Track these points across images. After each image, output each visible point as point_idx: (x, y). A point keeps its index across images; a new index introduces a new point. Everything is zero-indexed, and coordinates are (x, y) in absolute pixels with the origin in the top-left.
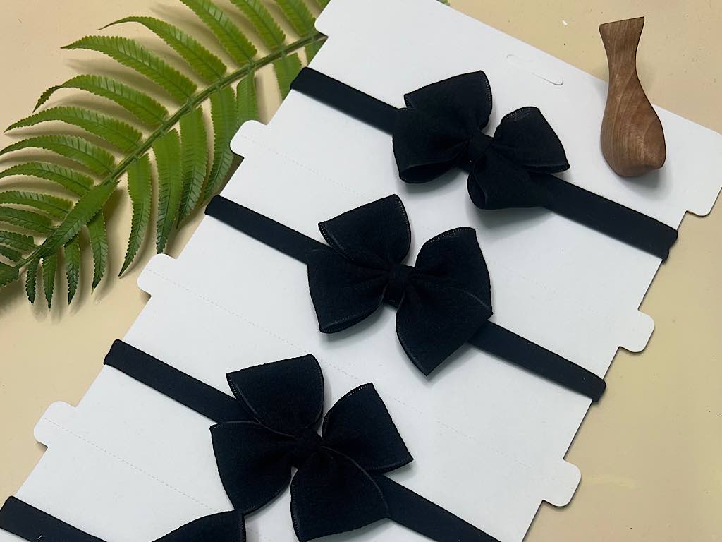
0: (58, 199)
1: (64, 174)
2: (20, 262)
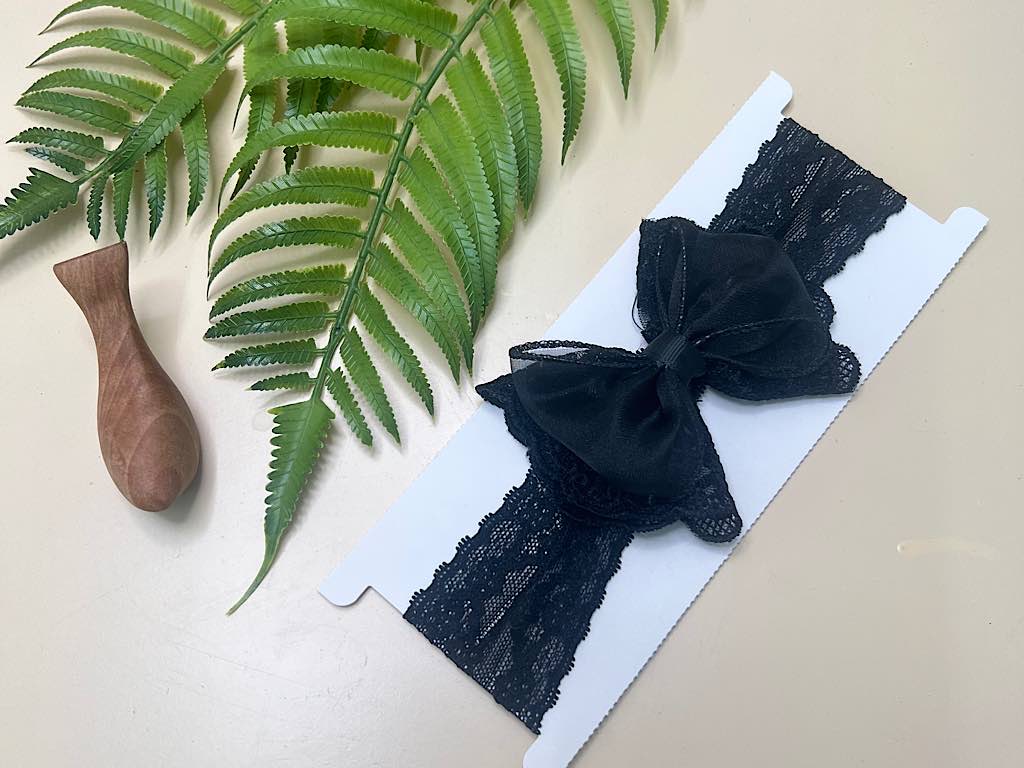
0: (141, 82)
1: (150, 46)
2: (81, 175)
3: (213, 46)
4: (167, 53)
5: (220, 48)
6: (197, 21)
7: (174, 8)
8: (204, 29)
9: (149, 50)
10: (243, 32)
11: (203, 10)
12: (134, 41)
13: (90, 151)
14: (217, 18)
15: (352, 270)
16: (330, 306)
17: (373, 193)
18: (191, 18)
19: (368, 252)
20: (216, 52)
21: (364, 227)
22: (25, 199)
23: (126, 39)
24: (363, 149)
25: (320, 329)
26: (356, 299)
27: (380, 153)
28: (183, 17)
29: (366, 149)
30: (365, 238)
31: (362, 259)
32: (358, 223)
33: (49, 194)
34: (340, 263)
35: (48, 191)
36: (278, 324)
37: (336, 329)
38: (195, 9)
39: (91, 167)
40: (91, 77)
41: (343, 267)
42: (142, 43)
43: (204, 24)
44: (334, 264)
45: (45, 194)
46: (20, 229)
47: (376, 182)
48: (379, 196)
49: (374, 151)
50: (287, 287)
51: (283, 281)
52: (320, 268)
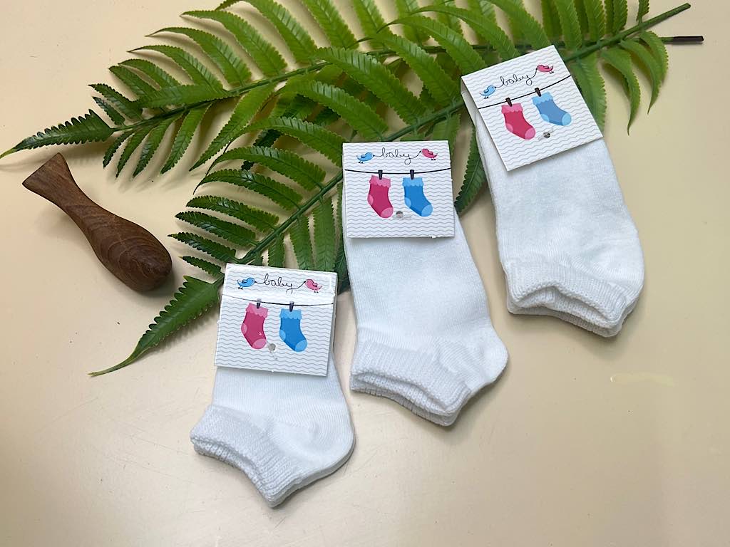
1: (199, 69)
2: (119, 126)
3: (237, 84)
4: (207, 76)
5: (241, 87)
6: (234, 66)
7: (224, 53)
8: (236, 72)
9: (197, 70)
10: (259, 84)
11: (241, 61)
12: (191, 62)
13: (131, 114)
14: (248, 69)
15: (282, 223)
16: (257, 236)
17: (319, 185)
18: (232, 63)
19: (296, 218)
20: (237, 89)
21: (304, 201)
22: (78, 127)
23: (187, 59)
24: (327, 157)
25: (244, 246)
26: (275, 241)
28: (227, 60)
29: (329, 159)
30: (300, 209)
31: (291, 220)
32: (301, 198)
33: (94, 129)
34: (277, 215)
35: (94, 127)
36: (220, 231)
37: (252, 252)
38: (236, 59)
39: (128, 123)
40: (156, 71)
41: (277, 219)
42: (195, 65)
43: (238, 70)
44: (272, 214)
45: (92, 128)
46: (65, 144)
47: (325, 181)
48: (322, 190)
49: (333, 162)
50: (237, 212)
51: (237, 208)
52: (262, 212)
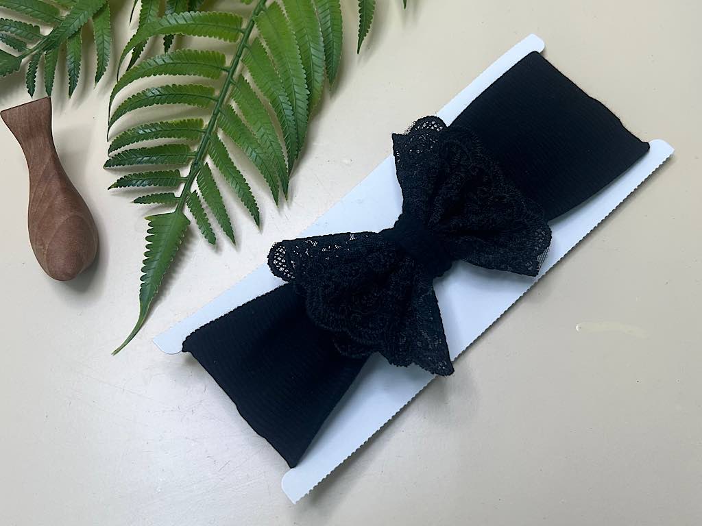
2: (24, 52)
13: (30, 35)
15: (207, 123)
16: (191, 148)
17: (224, 70)
19: (219, 111)
21: (217, 93)
24: (217, 38)
25: (184, 165)
26: (210, 143)
27: (230, 41)
29: (220, 38)
30: (217, 101)
31: (215, 115)
32: (212, 91)
33: (1, 64)
34: (199, 118)
35: (1, 62)
36: (154, 158)
37: (195, 164)
39: (31, 47)
41: (201, 121)
44: (195, 119)
47: (227, 63)
48: (228, 72)
49: (225, 40)
50: (161, 133)
51: (159, 129)
52: (185, 120)
